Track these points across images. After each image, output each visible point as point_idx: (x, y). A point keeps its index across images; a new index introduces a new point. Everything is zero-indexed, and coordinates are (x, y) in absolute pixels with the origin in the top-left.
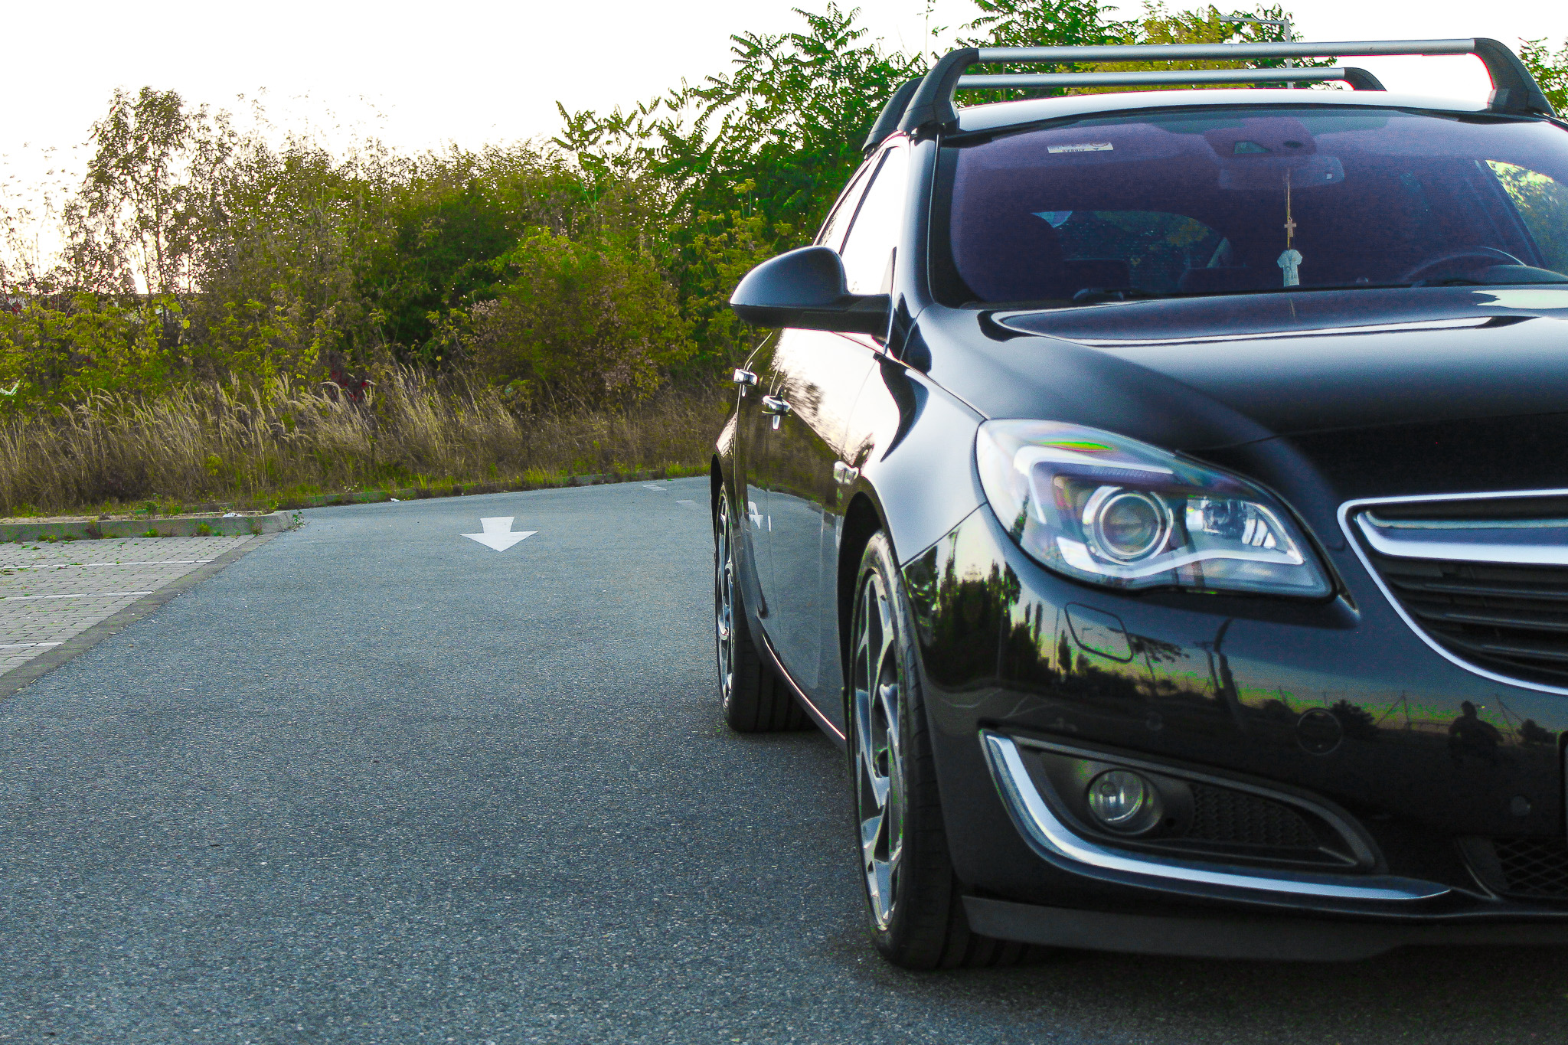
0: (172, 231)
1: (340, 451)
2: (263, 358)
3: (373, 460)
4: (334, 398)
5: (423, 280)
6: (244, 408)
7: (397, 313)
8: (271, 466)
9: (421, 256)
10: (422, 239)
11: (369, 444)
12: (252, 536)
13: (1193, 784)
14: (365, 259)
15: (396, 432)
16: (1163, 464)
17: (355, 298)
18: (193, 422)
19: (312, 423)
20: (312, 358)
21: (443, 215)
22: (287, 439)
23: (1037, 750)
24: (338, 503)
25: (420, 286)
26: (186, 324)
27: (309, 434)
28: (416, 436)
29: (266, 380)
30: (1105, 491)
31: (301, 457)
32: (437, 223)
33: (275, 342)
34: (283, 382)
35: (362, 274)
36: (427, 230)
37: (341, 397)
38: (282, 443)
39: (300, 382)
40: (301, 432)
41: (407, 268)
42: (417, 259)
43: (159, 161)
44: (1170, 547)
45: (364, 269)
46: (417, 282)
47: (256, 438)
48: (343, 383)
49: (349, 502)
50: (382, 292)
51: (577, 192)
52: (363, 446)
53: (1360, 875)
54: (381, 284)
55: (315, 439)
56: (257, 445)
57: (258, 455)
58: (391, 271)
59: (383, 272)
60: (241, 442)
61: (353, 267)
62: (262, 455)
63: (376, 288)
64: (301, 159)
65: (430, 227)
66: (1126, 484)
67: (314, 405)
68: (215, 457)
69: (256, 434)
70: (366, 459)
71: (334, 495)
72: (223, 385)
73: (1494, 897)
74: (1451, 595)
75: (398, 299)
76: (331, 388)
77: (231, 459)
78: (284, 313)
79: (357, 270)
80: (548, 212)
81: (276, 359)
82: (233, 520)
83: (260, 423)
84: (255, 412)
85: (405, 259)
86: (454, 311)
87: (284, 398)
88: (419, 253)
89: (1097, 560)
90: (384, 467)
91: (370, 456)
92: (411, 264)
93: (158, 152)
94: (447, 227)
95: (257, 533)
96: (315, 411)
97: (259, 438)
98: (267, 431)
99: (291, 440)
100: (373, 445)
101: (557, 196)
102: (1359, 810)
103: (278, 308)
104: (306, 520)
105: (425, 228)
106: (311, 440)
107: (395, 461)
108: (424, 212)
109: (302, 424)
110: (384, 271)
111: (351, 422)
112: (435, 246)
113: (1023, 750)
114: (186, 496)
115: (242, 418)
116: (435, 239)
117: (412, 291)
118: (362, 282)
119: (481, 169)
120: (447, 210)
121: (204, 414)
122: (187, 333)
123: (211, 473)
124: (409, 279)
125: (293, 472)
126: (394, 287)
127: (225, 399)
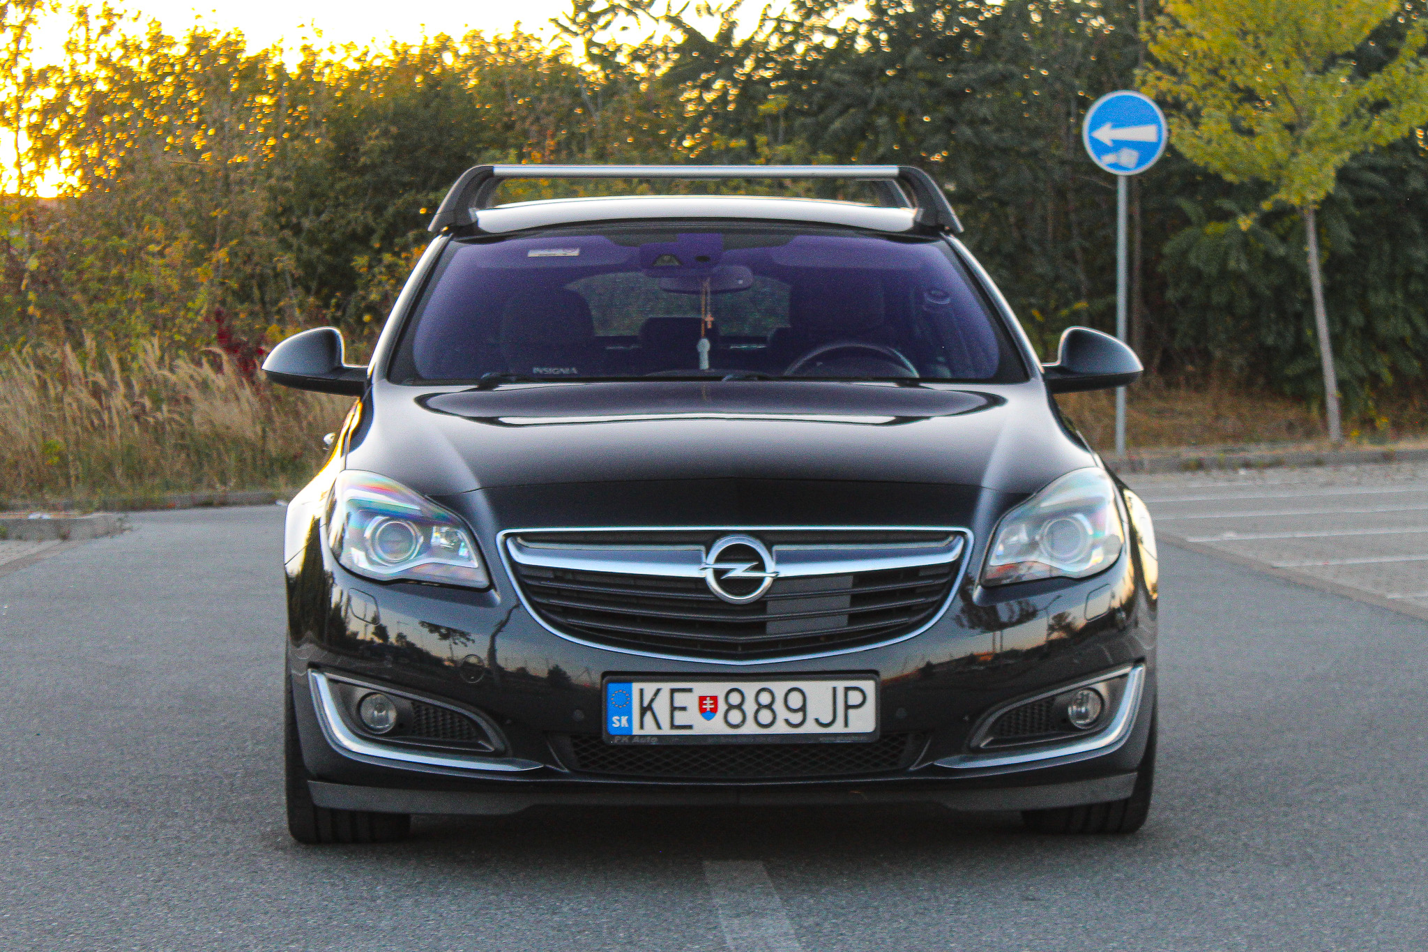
0: (35, 129)
1: (221, 438)
2: (131, 311)
3: (263, 451)
4: (218, 367)
5: (365, 209)
6: (100, 378)
7: (327, 252)
8: (129, 454)
9: (363, 175)
10: (365, 153)
11: (259, 429)
12: (57, 542)
13: (414, 701)
14: (286, 178)
15: (297, 415)
16: (412, 502)
17: (270, 232)
18: (30, 394)
19: (187, 400)
20: (197, 313)
21: (394, 122)
22: (151, 420)
23: (336, 682)
24: (208, 504)
25: (358, 216)
26: (33, 264)
27: (181, 414)
28: (323, 420)
29: (133, 341)
30: (379, 518)
31: (170, 441)
32: (385, 133)
33: (150, 292)
34: (153, 345)
35: (280, 198)
36: (373, 142)
37: (227, 367)
38: (145, 426)
39: (179, 346)
40: (169, 411)
41: (344, 191)
42: (357, 180)
43: (23, 28)
44: (420, 553)
45: (285, 191)
46: (356, 210)
47: (111, 419)
48: (232, 348)
49: (223, 504)
50: (306, 223)
51: (577, 94)
52: (251, 431)
53: (497, 756)
54: (306, 213)
55: (190, 421)
56: (112, 427)
57: (112, 439)
58: (323, 195)
59: (312, 195)
60: (92, 423)
61: (271, 189)
62: (117, 441)
63: (299, 217)
64: (208, 38)
65: (377, 137)
66: (392, 515)
67: (192, 377)
68: (57, 440)
69: (110, 412)
70: (253, 447)
71: (204, 493)
72: (74, 349)
73: (567, 771)
74: (559, 590)
75: (331, 233)
76: (216, 356)
77: (77, 444)
78: (161, 254)
79: (274, 193)
80: (538, 119)
81: (149, 312)
82: (39, 522)
83: (118, 400)
84: (112, 384)
85: (341, 179)
86: (387, 258)
87: (154, 367)
88: (363, 170)
89: (371, 562)
90: (277, 460)
91: (259, 444)
92: (348, 187)
93: (23, 17)
94: (400, 137)
95: (65, 537)
96: (192, 384)
97: (116, 419)
98: (127, 410)
99: (157, 422)
100: (264, 431)
101: (552, 100)
102: (498, 717)
103: (153, 248)
104: (135, 526)
105: (370, 138)
106: (183, 421)
107: (292, 452)
108: (372, 115)
109: (174, 400)
110: (314, 194)
111: (237, 399)
112: (383, 163)
113: (331, 680)
114: (16, 490)
115: (96, 392)
116: (383, 152)
117: (349, 223)
118: (280, 209)
119: (457, 55)
120: (401, 114)
121: (44, 385)
122: (34, 276)
123: (50, 462)
124: (346, 206)
125: (157, 463)
126: (324, 217)
127: (74, 365)
